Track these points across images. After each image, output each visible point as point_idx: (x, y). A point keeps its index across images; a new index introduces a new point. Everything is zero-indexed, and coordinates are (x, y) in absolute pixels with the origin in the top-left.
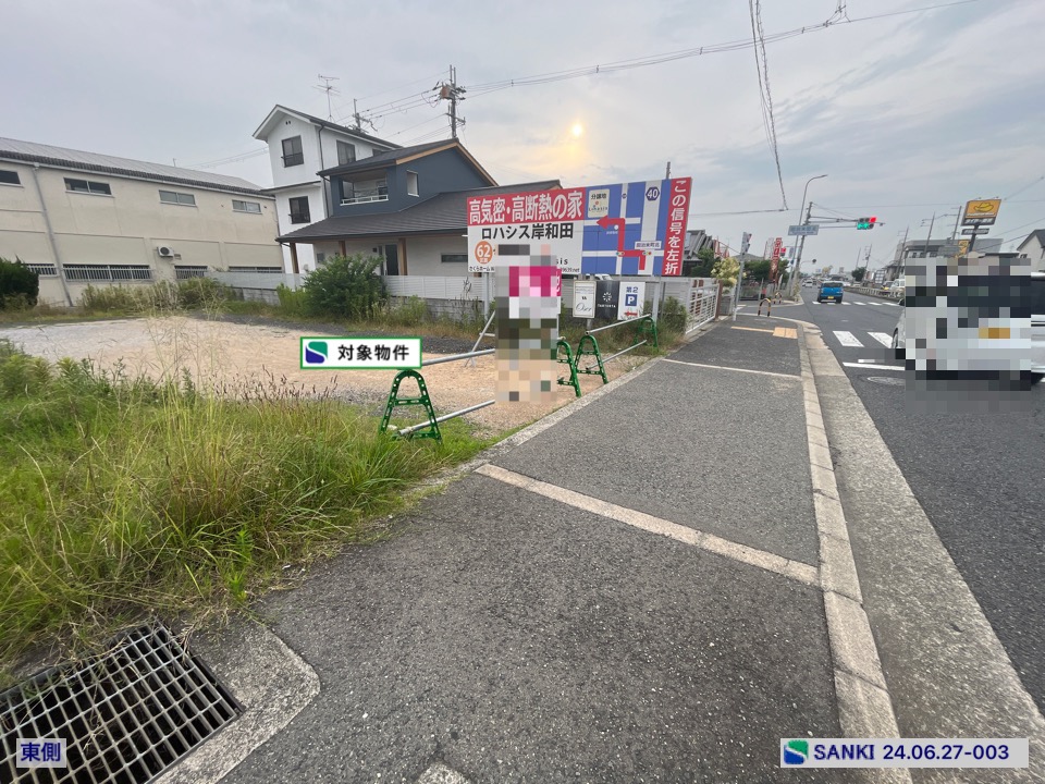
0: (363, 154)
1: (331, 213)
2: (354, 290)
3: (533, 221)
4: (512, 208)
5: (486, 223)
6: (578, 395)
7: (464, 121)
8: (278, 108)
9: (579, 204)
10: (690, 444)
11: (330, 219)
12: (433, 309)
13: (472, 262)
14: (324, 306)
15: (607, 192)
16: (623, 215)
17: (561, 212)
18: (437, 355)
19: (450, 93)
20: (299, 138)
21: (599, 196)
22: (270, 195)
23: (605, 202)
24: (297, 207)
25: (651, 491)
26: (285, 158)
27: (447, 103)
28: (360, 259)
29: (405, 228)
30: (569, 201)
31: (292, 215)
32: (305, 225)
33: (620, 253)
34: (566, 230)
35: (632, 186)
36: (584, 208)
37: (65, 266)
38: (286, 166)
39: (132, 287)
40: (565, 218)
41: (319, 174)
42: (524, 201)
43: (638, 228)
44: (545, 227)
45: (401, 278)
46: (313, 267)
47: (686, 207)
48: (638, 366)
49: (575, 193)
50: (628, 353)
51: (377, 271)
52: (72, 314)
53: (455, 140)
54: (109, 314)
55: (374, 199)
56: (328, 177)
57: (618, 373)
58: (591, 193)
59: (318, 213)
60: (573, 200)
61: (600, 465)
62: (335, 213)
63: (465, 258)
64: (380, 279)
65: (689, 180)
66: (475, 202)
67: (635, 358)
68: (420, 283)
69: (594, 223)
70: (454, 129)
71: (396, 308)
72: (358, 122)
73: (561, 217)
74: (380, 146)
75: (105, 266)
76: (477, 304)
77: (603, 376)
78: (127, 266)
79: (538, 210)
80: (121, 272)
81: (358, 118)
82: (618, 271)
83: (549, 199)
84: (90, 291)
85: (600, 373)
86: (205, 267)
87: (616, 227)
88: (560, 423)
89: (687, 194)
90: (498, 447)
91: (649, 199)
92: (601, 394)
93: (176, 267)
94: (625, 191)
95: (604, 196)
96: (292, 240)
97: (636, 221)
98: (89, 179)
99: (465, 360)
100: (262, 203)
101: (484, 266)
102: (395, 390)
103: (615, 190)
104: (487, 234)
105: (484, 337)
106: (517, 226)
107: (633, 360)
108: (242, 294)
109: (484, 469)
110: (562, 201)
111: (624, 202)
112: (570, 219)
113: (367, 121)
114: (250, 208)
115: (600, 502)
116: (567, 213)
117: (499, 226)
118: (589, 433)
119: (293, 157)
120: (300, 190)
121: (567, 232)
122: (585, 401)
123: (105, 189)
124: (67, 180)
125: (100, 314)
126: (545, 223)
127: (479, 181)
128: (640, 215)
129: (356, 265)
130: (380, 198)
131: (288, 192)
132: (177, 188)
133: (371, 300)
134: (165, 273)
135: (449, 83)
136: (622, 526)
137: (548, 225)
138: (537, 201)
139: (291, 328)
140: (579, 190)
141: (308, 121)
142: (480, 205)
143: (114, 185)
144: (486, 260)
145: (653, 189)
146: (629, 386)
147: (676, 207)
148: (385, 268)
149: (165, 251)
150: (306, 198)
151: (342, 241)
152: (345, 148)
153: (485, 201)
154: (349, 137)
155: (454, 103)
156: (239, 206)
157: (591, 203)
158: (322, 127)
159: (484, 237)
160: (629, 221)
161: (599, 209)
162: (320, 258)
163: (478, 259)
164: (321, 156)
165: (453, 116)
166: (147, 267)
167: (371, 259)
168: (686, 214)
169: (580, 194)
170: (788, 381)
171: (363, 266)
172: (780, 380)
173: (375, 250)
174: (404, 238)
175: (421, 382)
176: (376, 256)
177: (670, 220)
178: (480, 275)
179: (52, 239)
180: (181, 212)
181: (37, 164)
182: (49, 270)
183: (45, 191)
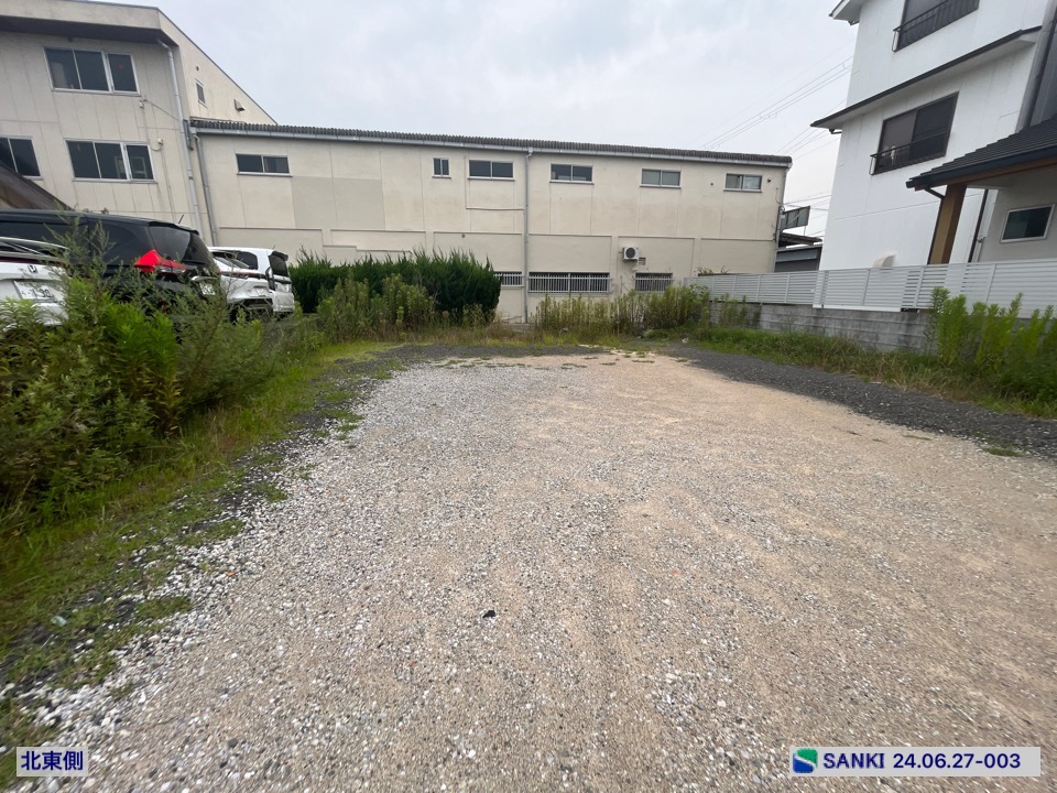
24: (906, 131)
26: (904, 29)
31: (880, 156)
37: (531, 274)
38: (903, 44)
39: (591, 300)
75: (566, 274)
78: (586, 274)
80: (579, 282)
84: (545, 305)
86: (670, 275)
93: (638, 275)
100: (766, 175)
119: (941, 11)
120: (938, 86)
123: (585, 174)
124: (553, 167)
125: (549, 339)
132: (662, 165)
134: (623, 281)
143: (597, 167)
149: (631, 252)
156: (734, 182)
166: (607, 275)
179: (526, 242)
180: (661, 197)
181: (531, 150)
182: (514, 279)
183: (531, 183)
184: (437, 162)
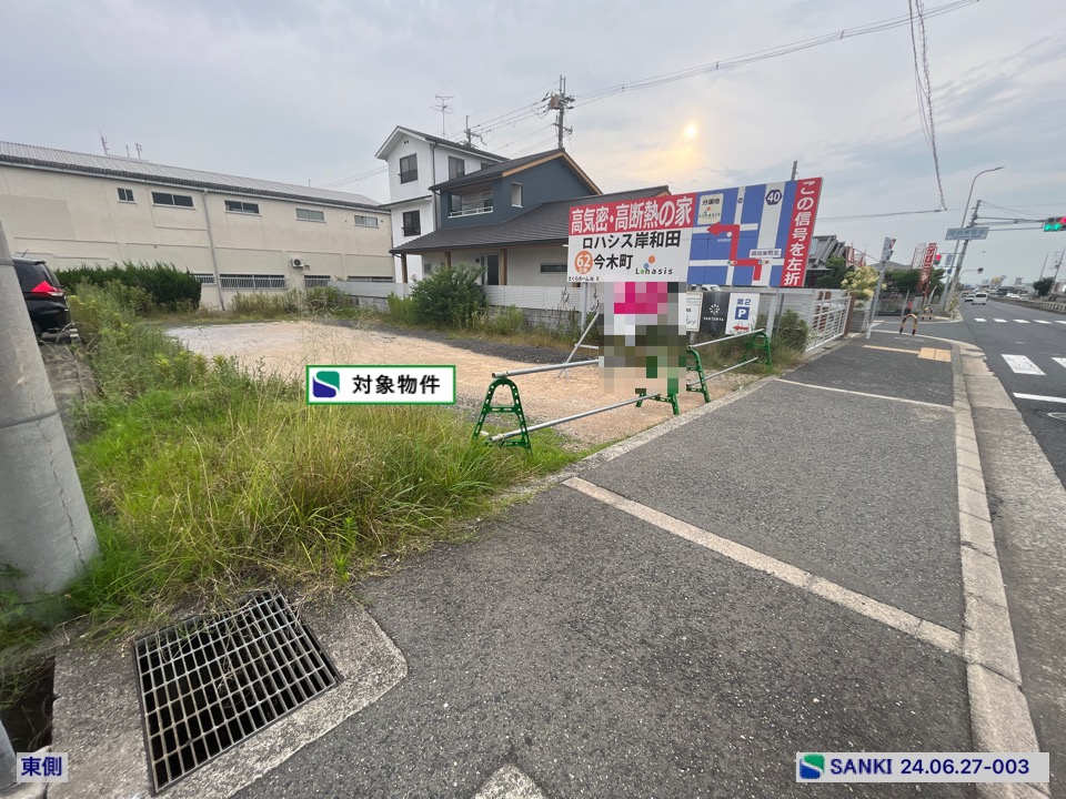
0: (471, 167)
1: (439, 226)
2: (456, 300)
3: (638, 229)
4: (615, 217)
5: (588, 232)
6: (676, 412)
7: (571, 131)
8: (399, 129)
9: (688, 211)
10: (803, 475)
11: (438, 231)
12: (530, 319)
13: (572, 272)
14: (428, 314)
15: (721, 197)
16: (737, 221)
17: (667, 220)
18: (531, 365)
19: (559, 103)
20: (415, 155)
21: (711, 202)
22: (386, 210)
23: (718, 208)
24: (409, 220)
25: (753, 523)
26: (401, 175)
27: (555, 113)
28: (463, 269)
29: (507, 239)
30: (677, 208)
31: (404, 228)
32: (415, 237)
33: (732, 262)
34: (673, 238)
35: (749, 190)
36: (694, 215)
37: (221, 275)
38: (402, 182)
39: (270, 294)
40: (672, 226)
41: (433, 189)
42: (629, 209)
43: (754, 235)
44: (650, 235)
45: (500, 288)
46: (420, 278)
47: (814, 210)
48: (746, 385)
49: (685, 199)
50: (735, 371)
51: (478, 281)
52: (224, 318)
53: (562, 149)
54: (252, 318)
55: (479, 211)
56: (438, 192)
57: (721, 392)
58: (703, 198)
59: (427, 226)
60: (682, 206)
61: (696, 489)
62: (443, 226)
63: (564, 268)
64: (481, 288)
65: (818, 181)
66: (578, 211)
67: (743, 376)
68: (521, 293)
69: (704, 230)
70: (560, 139)
71: (494, 317)
72: (469, 137)
73: (667, 224)
74: (488, 160)
75: (251, 276)
76: (574, 315)
77: (705, 394)
78: (267, 276)
79: (644, 218)
80: (262, 281)
81: (469, 133)
82: (729, 281)
83: (656, 206)
84: (238, 297)
85: (702, 391)
86: (329, 277)
87: (729, 234)
88: (654, 441)
89: (816, 197)
90: (588, 461)
91: (769, 203)
92: (701, 413)
93: (305, 276)
94: (741, 195)
95: (718, 201)
96: (403, 252)
97: (752, 227)
98: (243, 200)
99: (558, 371)
100: (380, 218)
101: (583, 276)
102: (489, 397)
103: (730, 194)
104: (588, 243)
105: (579, 348)
106: (620, 235)
107: (741, 378)
108: (357, 302)
109: (571, 482)
110: (670, 208)
111: (739, 207)
112: (677, 226)
113: (478, 136)
114: (370, 222)
115: (694, 528)
116: (675, 220)
117: (600, 236)
118: (686, 453)
119: (408, 175)
120: (414, 205)
121: (674, 240)
122: (683, 420)
123: (254, 209)
124: (227, 203)
125: (245, 317)
126: (650, 232)
127: (583, 189)
128: (757, 219)
129: (459, 275)
130: (486, 210)
131: (403, 207)
132: (310, 206)
133: (471, 309)
134: (296, 282)
135: (558, 93)
136: (717, 557)
137: (653, 233)
138: (643, 208)
139: (398, 334)
140: (688, 196)
141: (424, 139)
142: (583, 214)
143: (262, 205)
144: (585, 270)
145: (774, 192)
146: (734, 407)
147: (802, 211)
148: (486, 278)
149: (297, 262)
150: (417, 213)
151: (448, 252)
152: (456, 163)
153: (588, 211)
154: (459, 152)
155: (562, 113)
156: (360, 221)
157: (702, 208)
158: (436, 143)
159: (585, 247)
160: (744, 228)
161: (711, 215)
162: (427, 268)
163: (578, 269)
164: (433, 171)
165: (560, 126)
166: (283, 276)
167: (473, 270)
168: (812, 219)
169: (690, 200)
170: (935, 411)
171: (466, 276)
172: (925, 410)
173: (477, 261)
174: (506, 249)
175: (515, 390)
176: (478, 266)
177: (793, 226)
178: (578, 285)
179: (213, 253)
180: (311, 227)
181: (206, 190)
182: (209, 279)
183: (210, 212)
184: (121, 192)
